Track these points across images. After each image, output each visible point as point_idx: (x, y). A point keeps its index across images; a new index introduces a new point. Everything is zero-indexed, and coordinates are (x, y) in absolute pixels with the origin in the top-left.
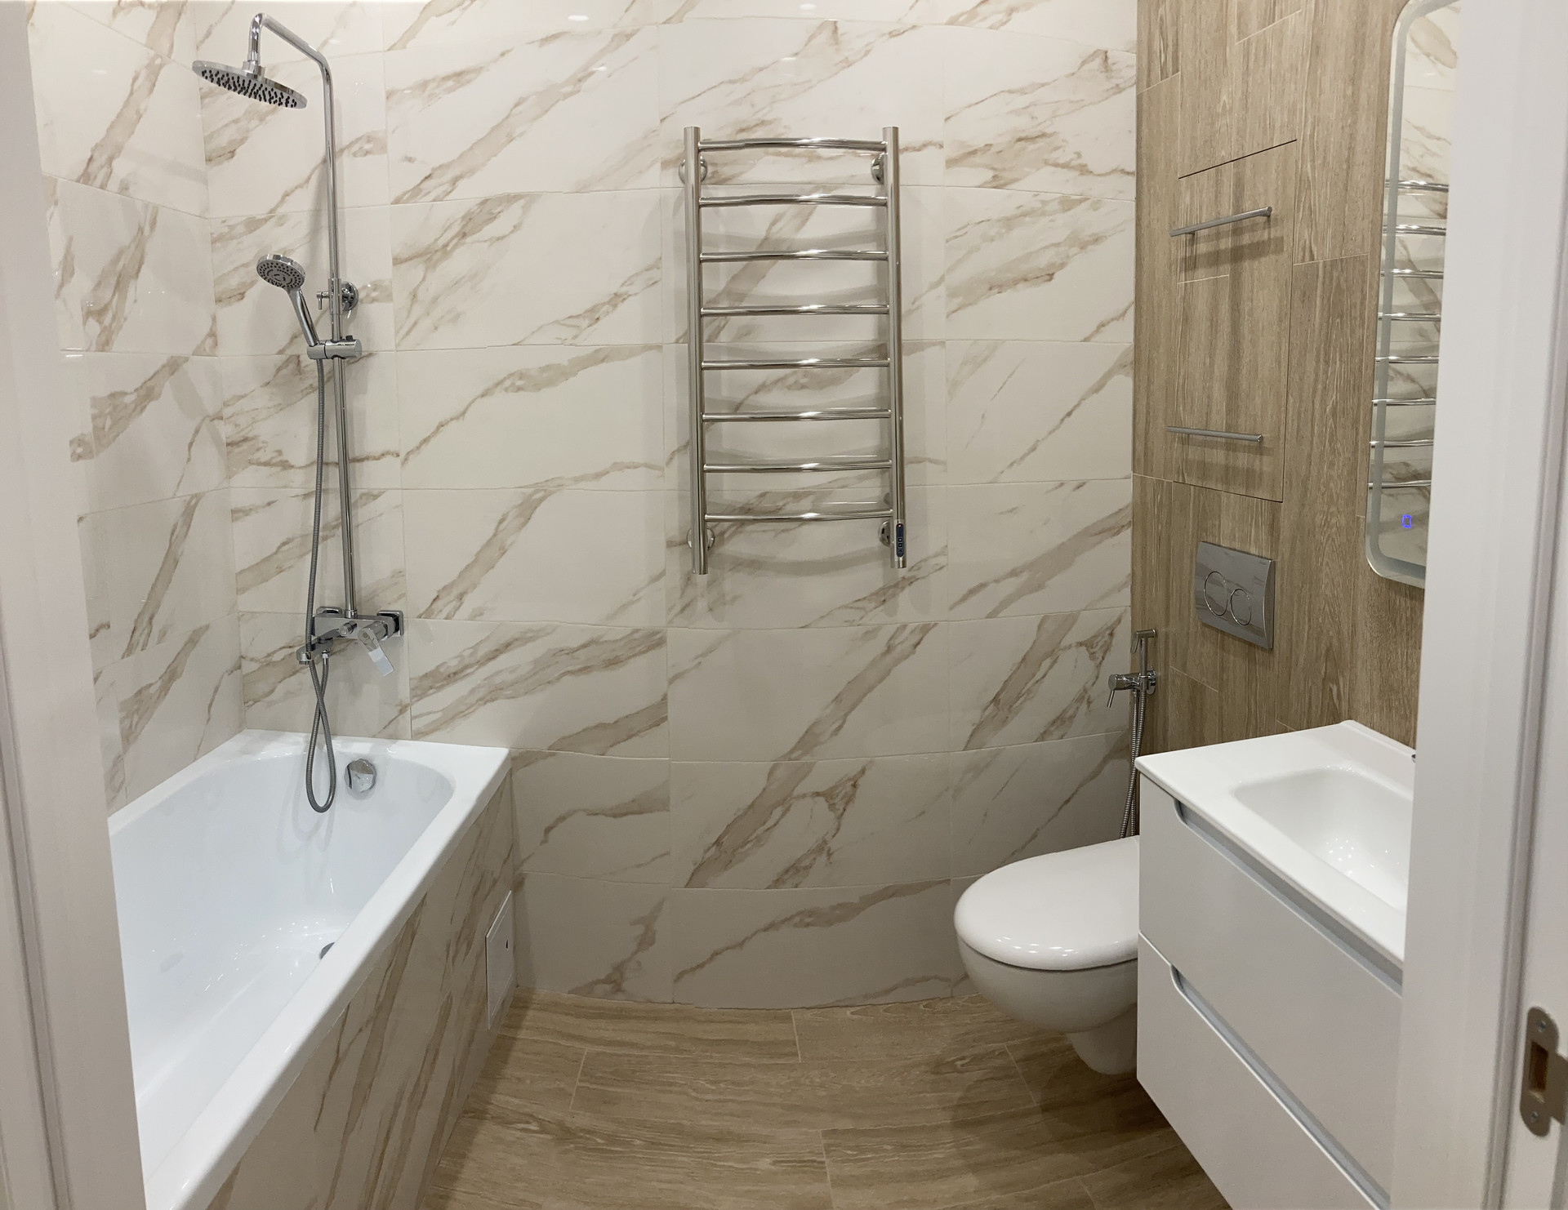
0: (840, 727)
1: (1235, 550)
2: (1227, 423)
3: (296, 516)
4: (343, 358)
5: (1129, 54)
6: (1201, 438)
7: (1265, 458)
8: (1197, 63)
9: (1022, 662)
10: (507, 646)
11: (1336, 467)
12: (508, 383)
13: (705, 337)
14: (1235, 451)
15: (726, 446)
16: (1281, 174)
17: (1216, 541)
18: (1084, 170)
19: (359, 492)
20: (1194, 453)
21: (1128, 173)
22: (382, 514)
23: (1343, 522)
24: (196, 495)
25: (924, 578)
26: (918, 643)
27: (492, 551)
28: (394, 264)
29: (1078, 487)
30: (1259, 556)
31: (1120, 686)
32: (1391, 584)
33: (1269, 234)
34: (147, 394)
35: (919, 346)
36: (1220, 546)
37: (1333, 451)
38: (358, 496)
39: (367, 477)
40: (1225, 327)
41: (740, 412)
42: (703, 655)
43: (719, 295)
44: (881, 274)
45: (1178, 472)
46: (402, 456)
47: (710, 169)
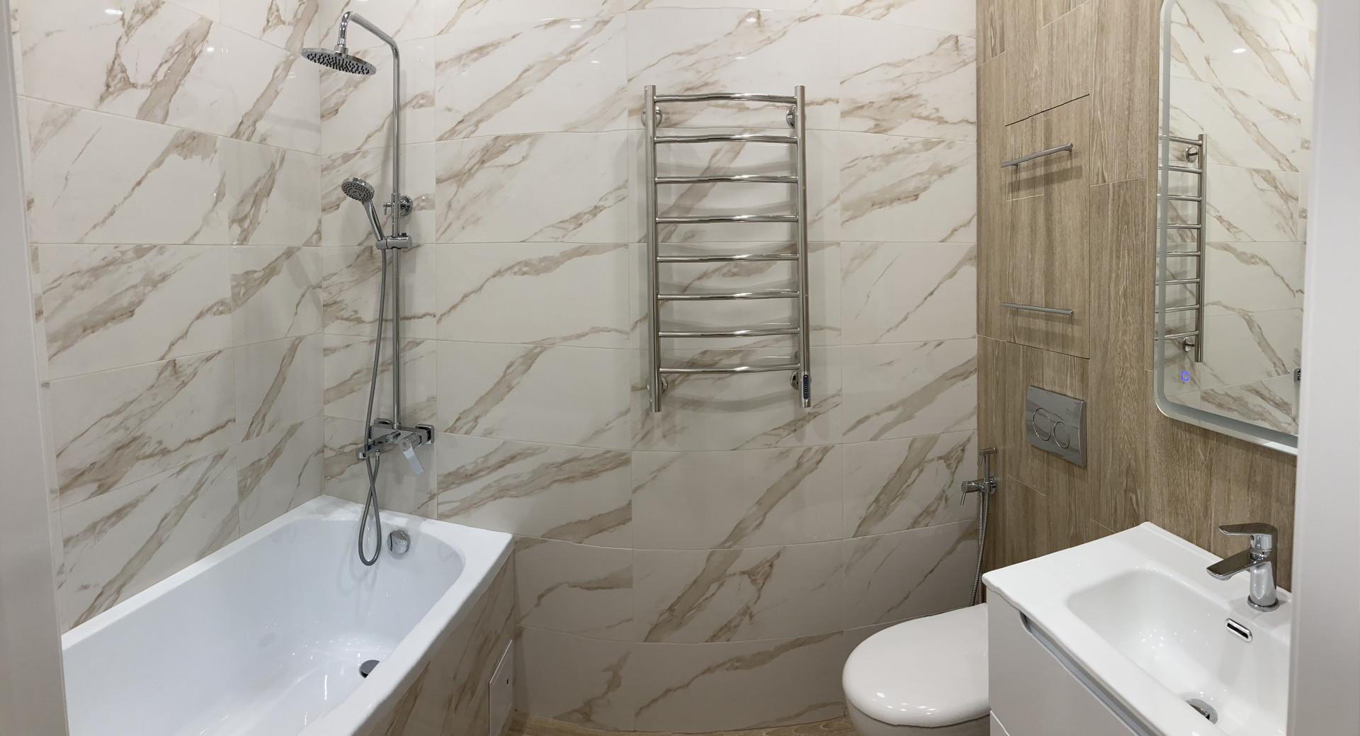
0: (761, 524)
1: (1055, 393)
2: (1046, 301)
3: (362, 355)
4: (399, 249)
5: (970, 39)
6: (1027, 311)
7: (1075, 327)
8: (1017, 44)
9: (897, 472)
10: (512, 458)
11: (1128, 334)
12: (516, 269)
13: (660, 239)
14: (1052, 320)
15: (676, 317)
16: (1079, 120)
17: (1041, 386)
18: (941, 121)
19: (407, 340)
20: (1021, 322)
21: (971, 123)
22: (422, 356)
23: (1135, 374)
24: (299, 337)
25: (823, 413)
26: (820, 461)
27: (502, 387)
28: (437, 183)
29: (938, 345)
30: (1074, 398)
31: (970, 490)
32: (1173, 421)
33: (1071, 163)
34: (271, 271)
35: (821, 246)
36: (1044, 389)
37: (1125, 322)
38: (406, 343)
39: (414, 330)
40: (1042, 231)
41: (687, 292)
42: (659, 470)
43: (670, 208)
44: (793, 193)
45: (1011, 335)
46: (438, 316)
47: (664, 116)
